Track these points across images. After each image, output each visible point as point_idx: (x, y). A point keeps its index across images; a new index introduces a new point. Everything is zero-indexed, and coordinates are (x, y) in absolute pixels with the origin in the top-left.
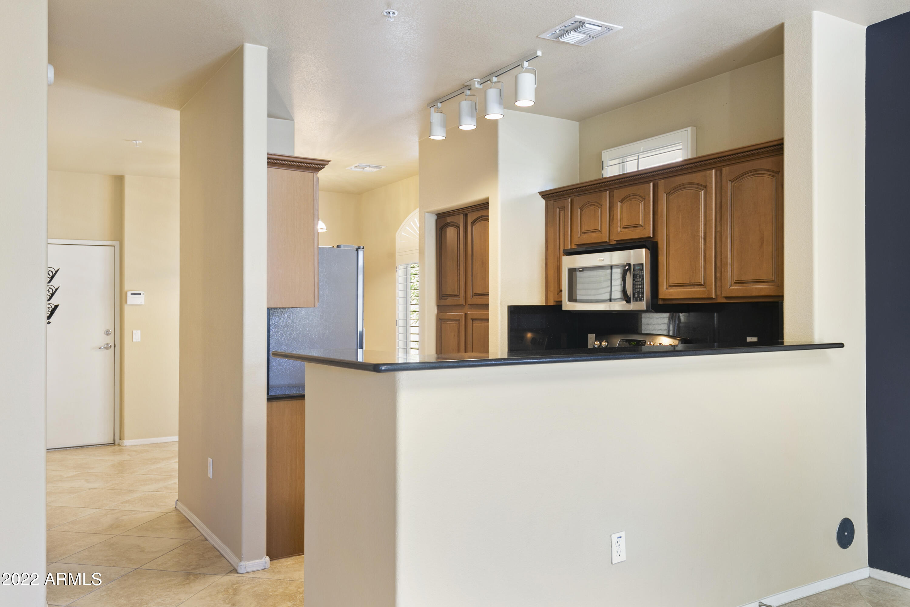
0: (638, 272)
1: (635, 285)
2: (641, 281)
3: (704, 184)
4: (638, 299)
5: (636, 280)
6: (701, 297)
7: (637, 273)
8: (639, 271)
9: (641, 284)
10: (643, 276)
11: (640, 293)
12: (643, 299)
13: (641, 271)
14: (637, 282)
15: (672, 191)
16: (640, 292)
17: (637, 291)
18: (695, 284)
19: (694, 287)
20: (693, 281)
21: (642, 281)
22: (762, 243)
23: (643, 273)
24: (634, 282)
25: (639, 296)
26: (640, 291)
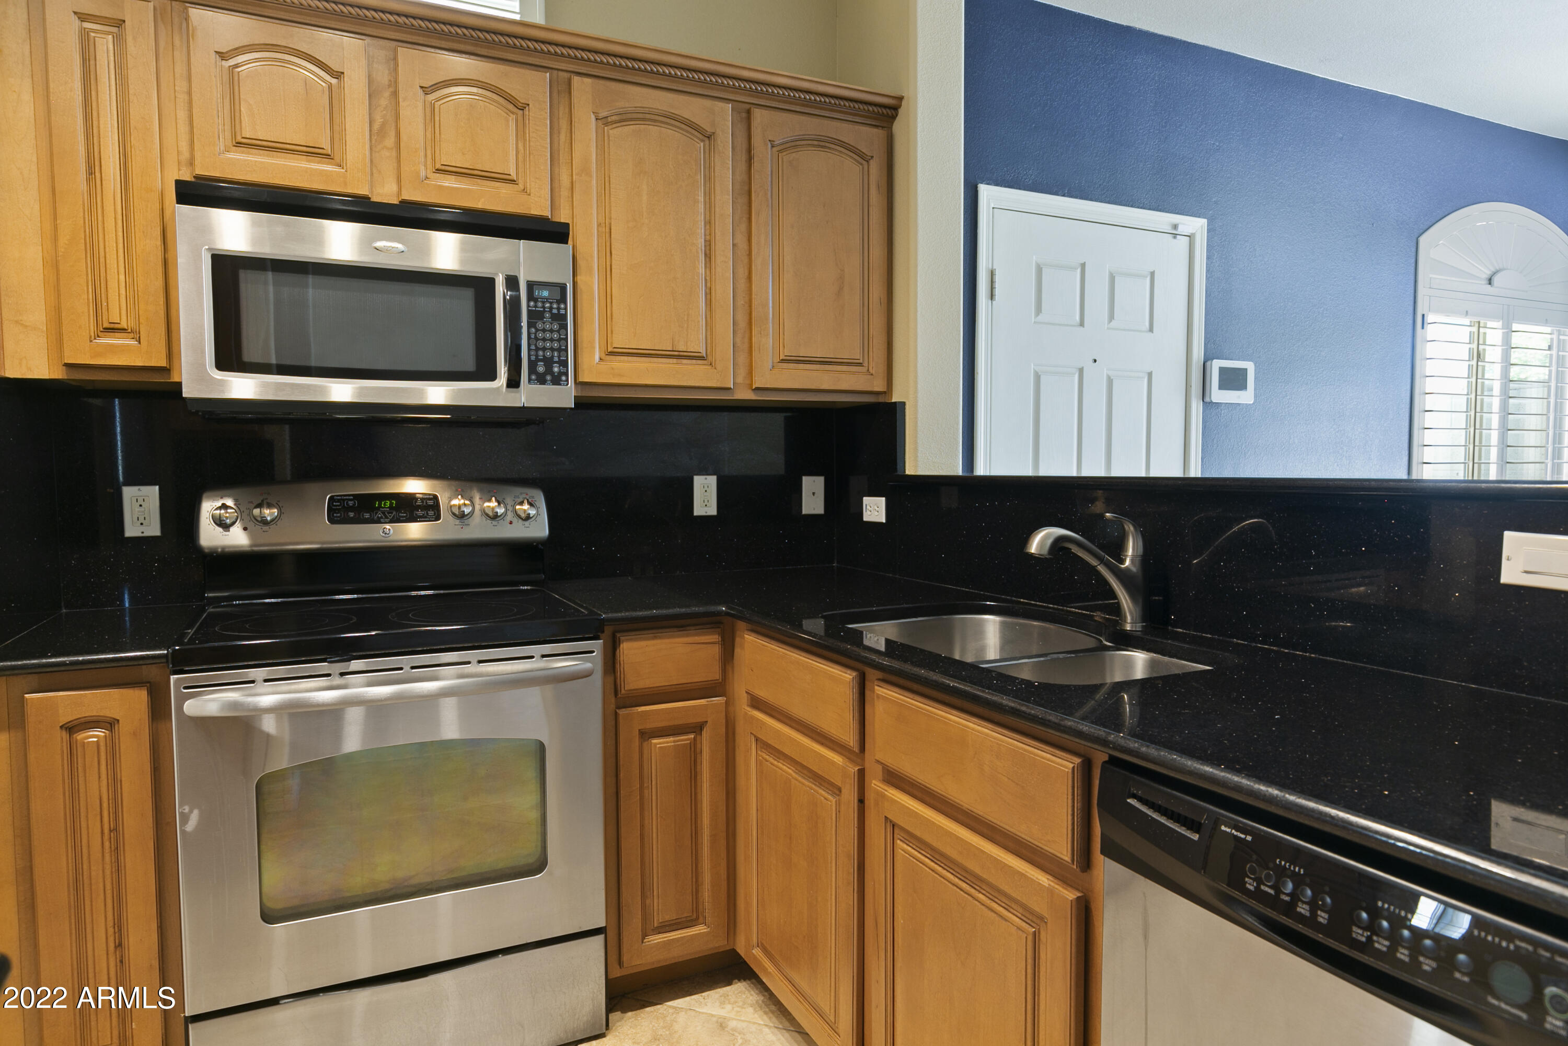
0: (548, 305)
1: (537, 339)
2: (558, 331)
3: (710, 130)
4: (549, 378)
5: (540, 325)
6: (697, 385)
7: (544, 307)
8: (551, 303)
9: (559, 340)
10: (564, 317)
11: (556, 362)
12: (564, 378)
13: (558, 302)
14: (544, 330)
15: (614, 118)
16: (556, 359)
17: (544, 356)
18: (685, 354)
19: (679, 361)
20: (681, 347)
21: (562, 331)
22: (841, 289)
23: (566, 309)
24: (533, 330)
25: (549, 370)
26: (553, 357)
